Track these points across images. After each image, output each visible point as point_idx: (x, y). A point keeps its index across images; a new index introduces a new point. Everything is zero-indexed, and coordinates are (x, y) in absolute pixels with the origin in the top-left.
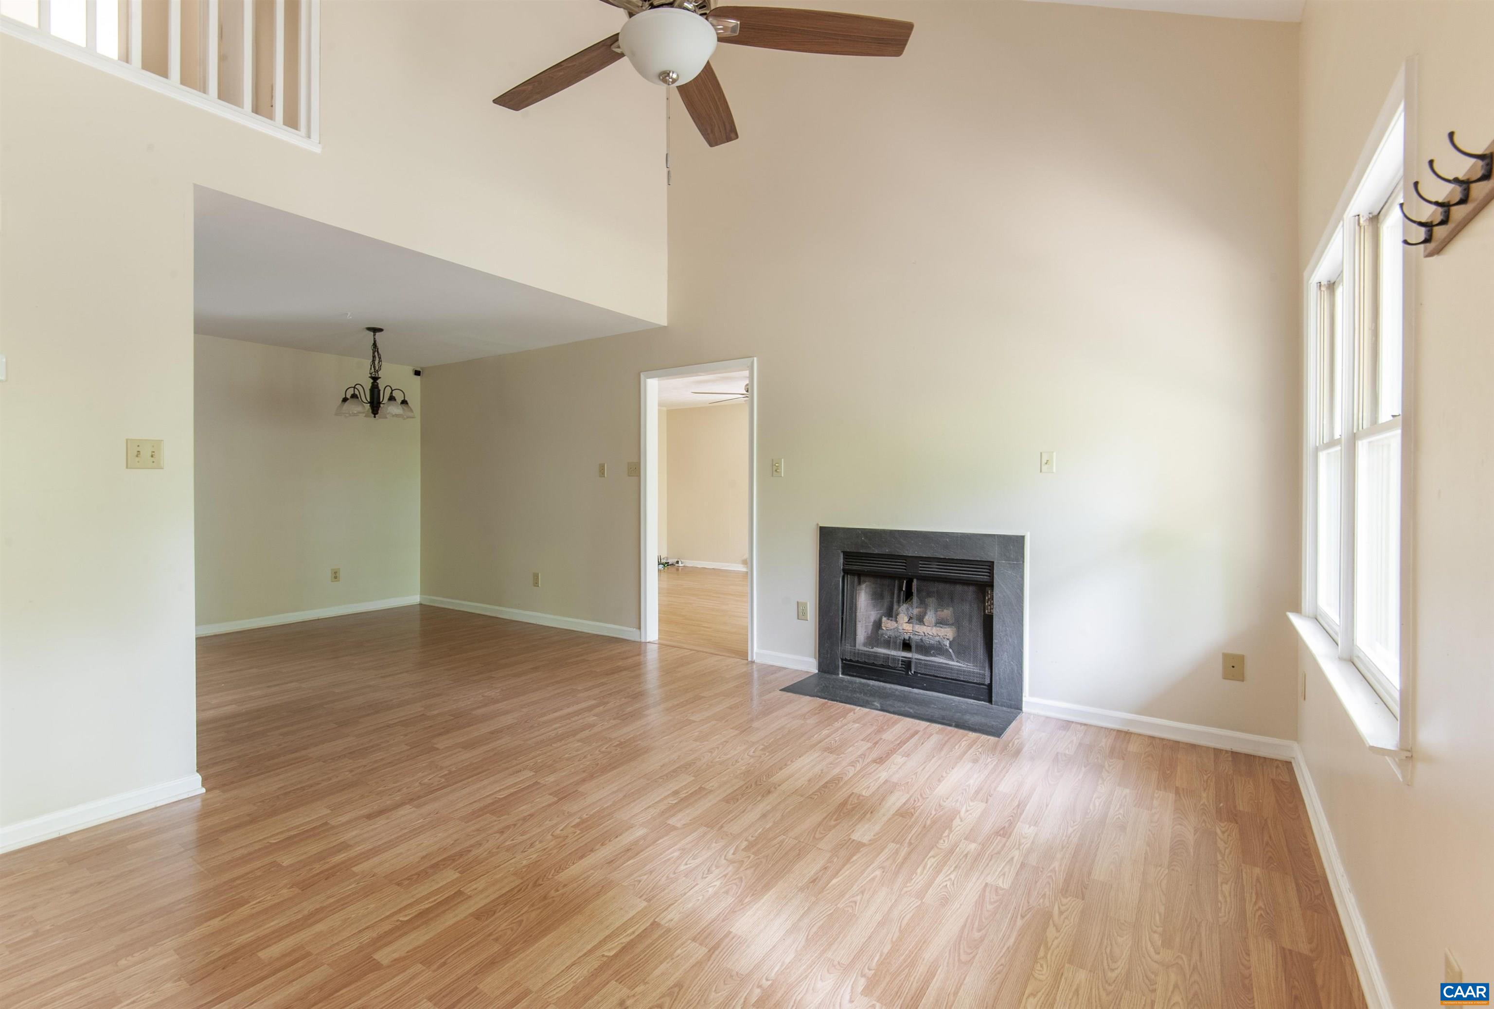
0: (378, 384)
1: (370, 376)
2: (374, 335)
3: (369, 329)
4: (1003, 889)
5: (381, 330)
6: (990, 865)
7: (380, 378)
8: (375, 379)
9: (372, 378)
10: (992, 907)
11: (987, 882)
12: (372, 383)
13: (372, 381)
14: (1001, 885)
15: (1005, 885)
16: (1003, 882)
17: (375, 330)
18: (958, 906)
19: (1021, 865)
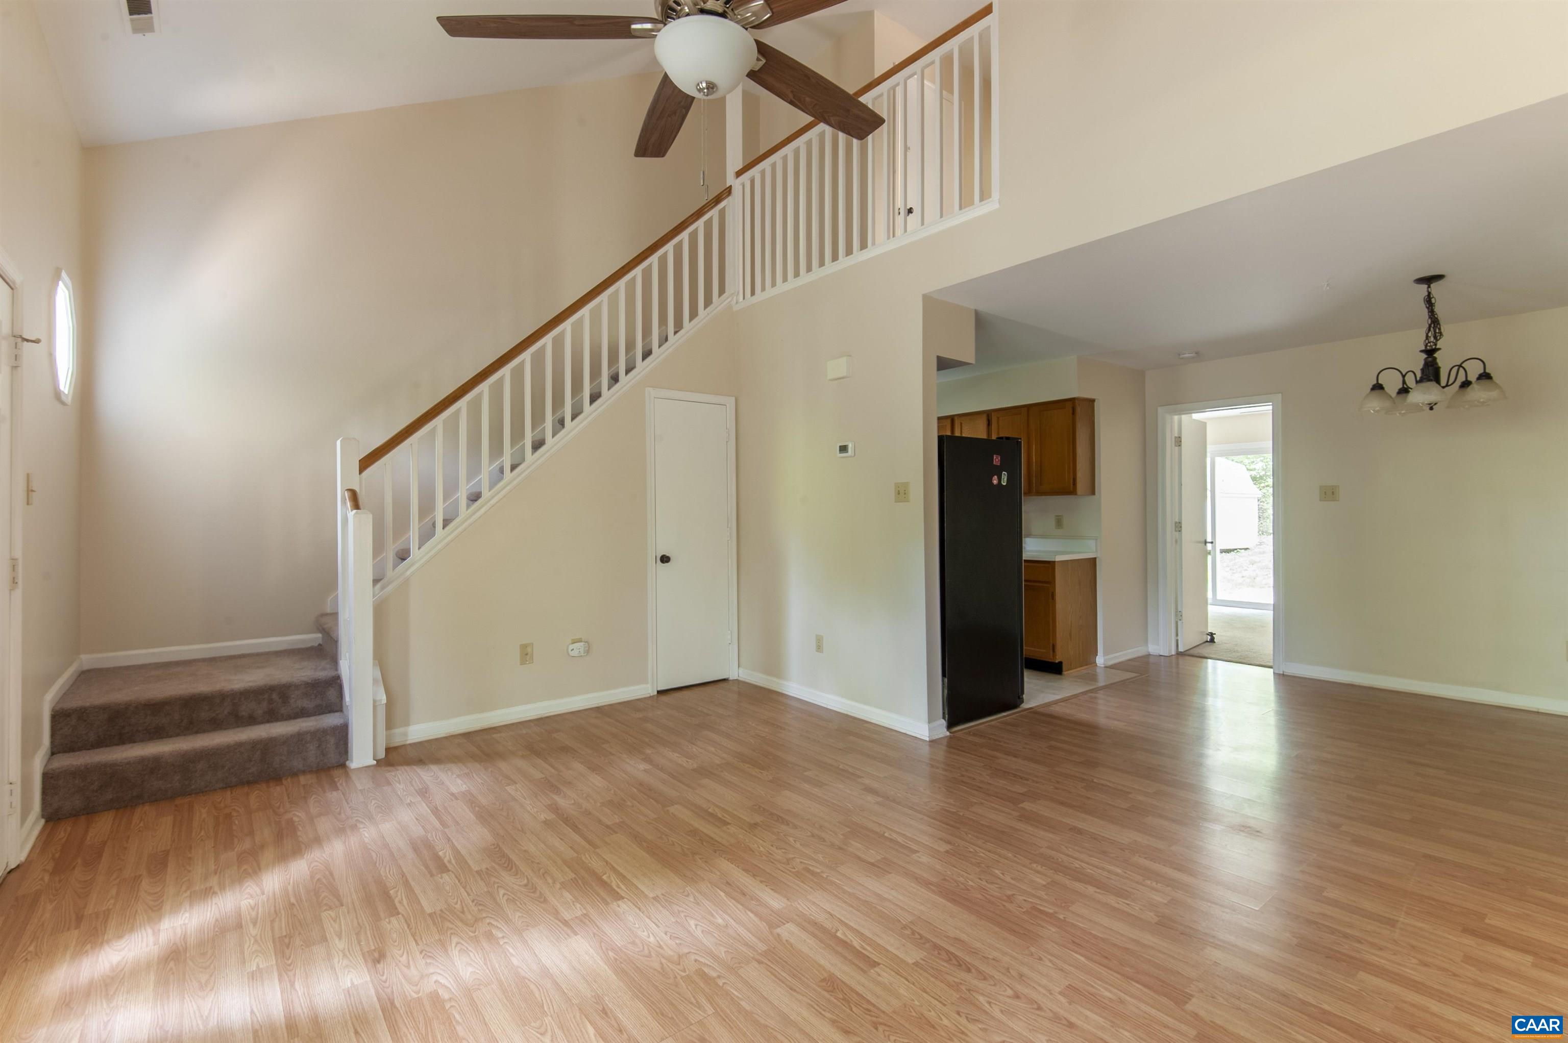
0: (1435, 359)
1: (1423, 348)
2: (1429, 287)
3: (1421, 281)
4: (325, 910)
5: (1439, 277)
6: (355, 920)
7: (1439, 349)
8: (1430, 352)
9: (1425, 351)
10: (323, 895)
11: (344, 907)
12: (1426, 359)
13: (1426, 356)
14: (330, 912)
15: (328, 915)
16: (330, 915)
17: (1428, 280)
18: (348, 880)
19: (326, 938)
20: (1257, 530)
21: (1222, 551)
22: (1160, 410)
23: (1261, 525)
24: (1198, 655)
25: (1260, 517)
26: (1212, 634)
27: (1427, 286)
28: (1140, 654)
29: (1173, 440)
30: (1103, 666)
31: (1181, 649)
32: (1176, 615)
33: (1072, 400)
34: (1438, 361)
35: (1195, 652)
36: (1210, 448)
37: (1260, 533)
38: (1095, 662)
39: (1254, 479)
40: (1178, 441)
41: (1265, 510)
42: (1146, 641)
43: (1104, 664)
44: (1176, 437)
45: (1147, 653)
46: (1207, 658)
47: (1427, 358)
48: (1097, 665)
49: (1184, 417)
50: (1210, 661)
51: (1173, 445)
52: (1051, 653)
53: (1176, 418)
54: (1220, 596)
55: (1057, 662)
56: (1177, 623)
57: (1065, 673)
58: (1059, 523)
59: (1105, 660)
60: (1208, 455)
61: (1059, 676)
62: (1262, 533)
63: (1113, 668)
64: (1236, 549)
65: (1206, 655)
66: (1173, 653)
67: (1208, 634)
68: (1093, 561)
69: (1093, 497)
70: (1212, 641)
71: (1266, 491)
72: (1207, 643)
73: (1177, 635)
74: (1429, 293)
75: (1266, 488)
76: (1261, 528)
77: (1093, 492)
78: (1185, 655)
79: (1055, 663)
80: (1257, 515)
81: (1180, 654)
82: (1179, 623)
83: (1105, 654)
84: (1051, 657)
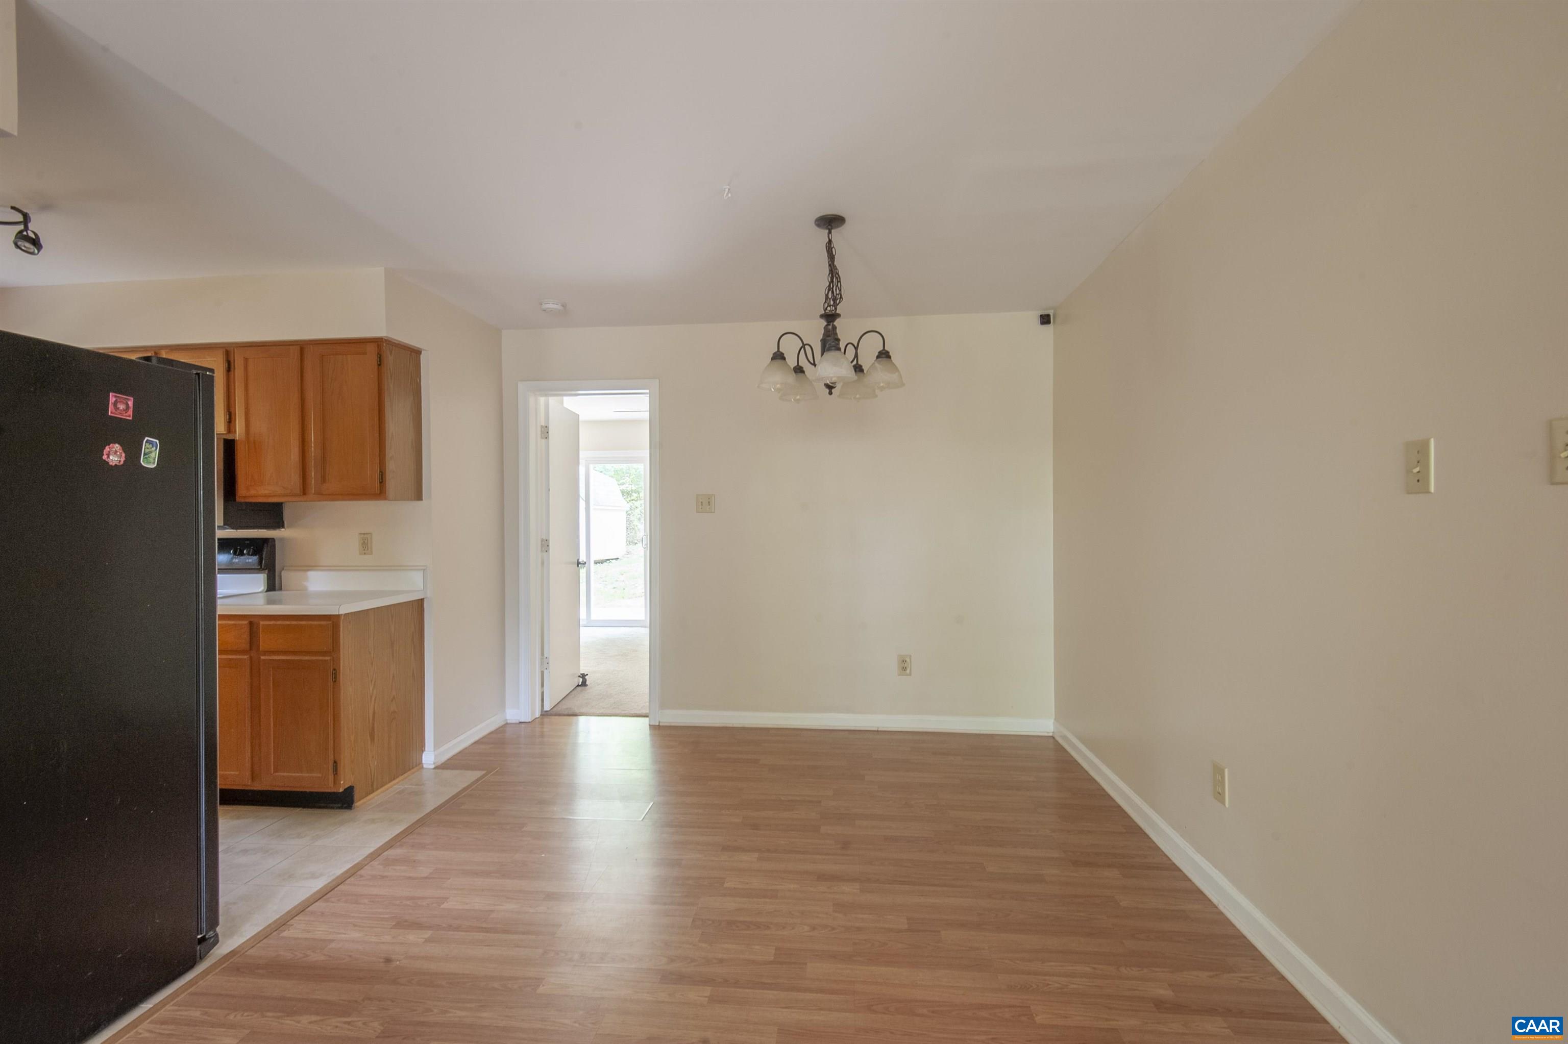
2: (830, 232)
17: (831, 222)
20: (625, 541)
21: (596, 563)
22: (521, 386)
23: (628, 536)
24: (566, 713)
25: (627, 529)
26: (583, 676)
27: (827, 231)
28: (493, 728)
29: (539, 429)
30: (433, 766)
31: (547, 707)
32: (542, 663)
33: (378, 342)
34: (838, 331)
35: (563, 708)
36: (582, 454)
37: (628, 543)
38: (420, 763)
39: (623, 492)
40: (545, 432)
41: (631, 521)
42: (502, 705)
43: (434, 764)
44: (542, 427)
45: (503, 723)
46: (576, 715)
47: (827, 325)
48: (422, 767)
49: (552, 401)
50: (582, 719)
51: (539, 436)
52: (331, 777)
53: (542, 400)
54: (594, 617)
55: (341, 790)
56: (542, 673)
57: (357, 804)
58: (366, 545)
59: (436, 757)
60: (582, 462)
61: (346, 814)
62: (631, 542)
63: (447, 769)
64: (609, 560)
65: (577, 711)
66: (538, 714)
67: (579, 676)
68: (421, 602)
69: (419, 502)
70: (584, 684)
71: (632, 504)
72: (579, 688)
73: (542, 685)
74: (830, 241)
75: (632, 502)
76: (628, 538)
77: (419, 496)
78: (551, 715)
79: (339, 793)
80: (625, 525)
81: (545, 714)
82: (546, 672)
83: (437, 746)
84: (331, 784)
